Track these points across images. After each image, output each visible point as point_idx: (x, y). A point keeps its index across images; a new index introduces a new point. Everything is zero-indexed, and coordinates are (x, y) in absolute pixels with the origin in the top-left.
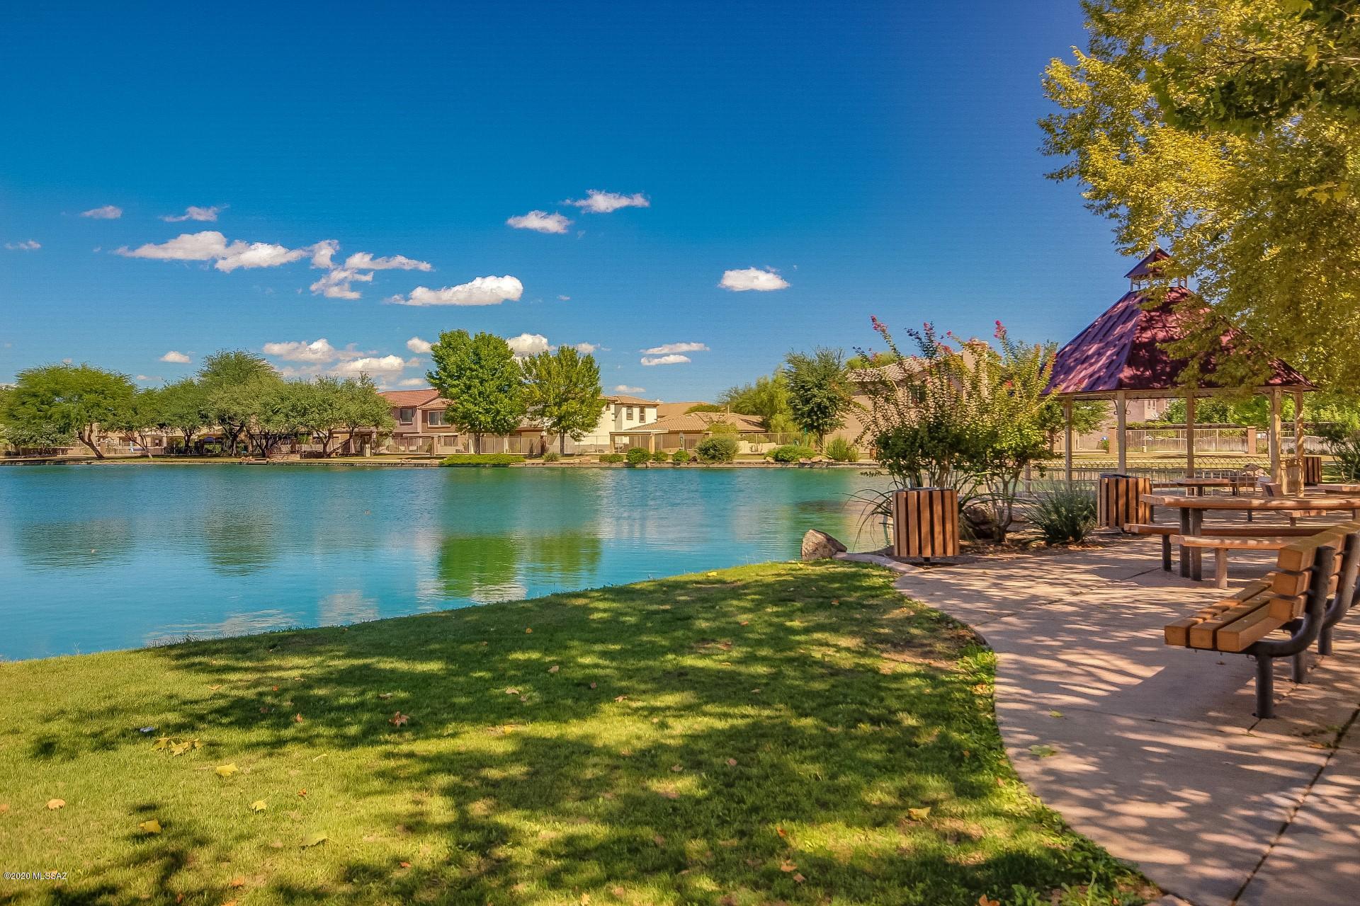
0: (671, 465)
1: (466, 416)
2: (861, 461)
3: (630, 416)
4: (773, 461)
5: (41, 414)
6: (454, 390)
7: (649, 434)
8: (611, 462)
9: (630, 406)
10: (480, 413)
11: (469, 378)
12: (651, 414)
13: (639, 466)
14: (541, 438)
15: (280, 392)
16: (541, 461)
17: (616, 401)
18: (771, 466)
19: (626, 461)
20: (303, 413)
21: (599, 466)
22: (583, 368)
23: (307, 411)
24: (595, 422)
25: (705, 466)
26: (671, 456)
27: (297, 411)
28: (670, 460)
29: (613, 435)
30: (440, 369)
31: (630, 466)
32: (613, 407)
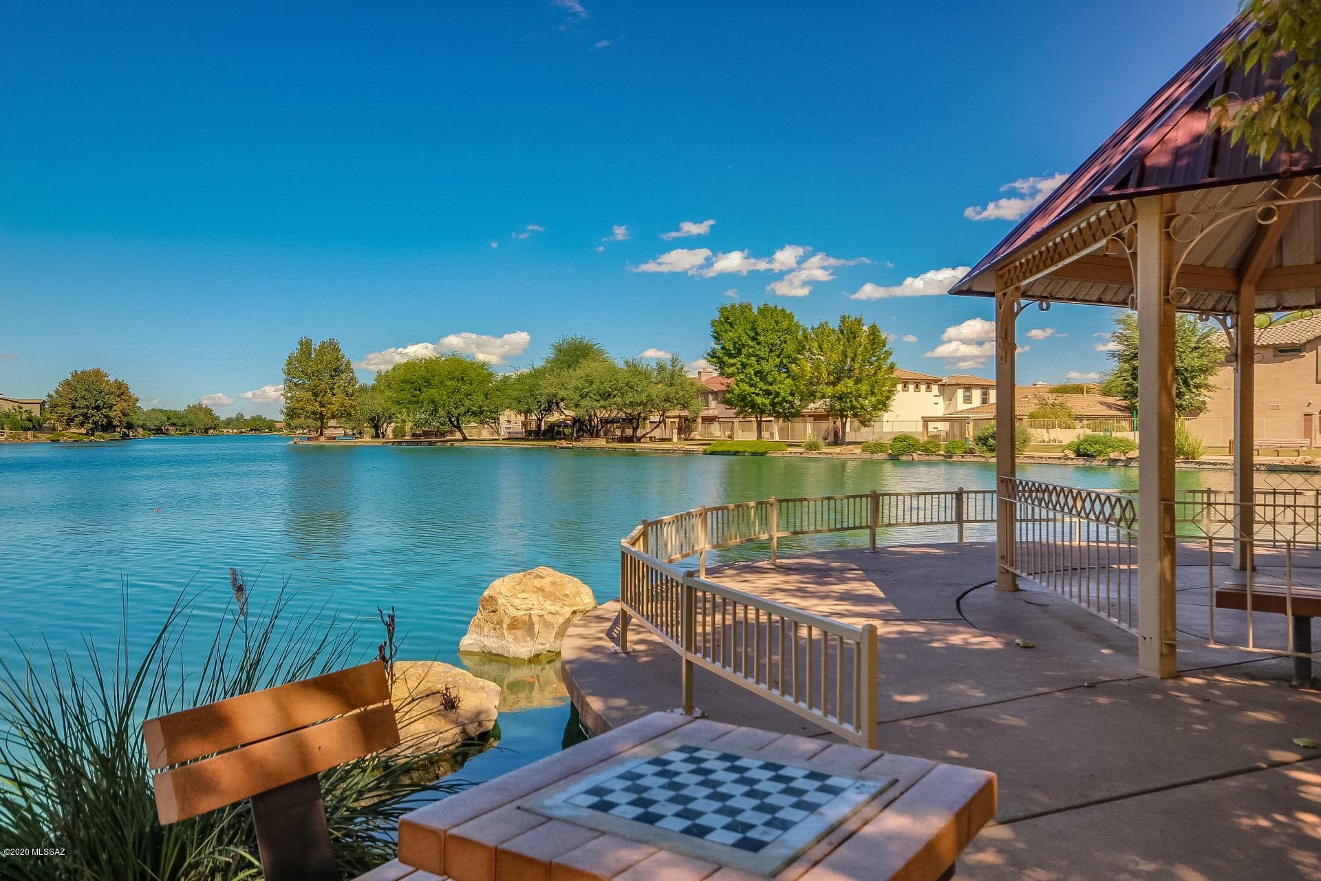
0: (941, 458)
1: (743, 397)
2: (1204, 458)
3: (968, 399)
4: (1072, 455)
5: (415, 399)
6: (731, 369)
7: (969, 419)
8: (872, 453)
9: (968, 388)
10: (758, 395)
11: (746, 356)
13: (904, 458)
14: (835, 422)
15: (587, 376)
16: (801, 450)
17: (940, 381)
18: (1069, 462)
19: (890, 452)
20: (606, 396)
21: (859, 457)
22: (863, 339)
23: (610, 395)
24: (883, 405)
25: (983, 460)
26: (943, 446)
27: (600, 395)
28: (942, 452)
29: (926, 421)
30: (718, 347)
31: (894, 458)
32: (935, 388)
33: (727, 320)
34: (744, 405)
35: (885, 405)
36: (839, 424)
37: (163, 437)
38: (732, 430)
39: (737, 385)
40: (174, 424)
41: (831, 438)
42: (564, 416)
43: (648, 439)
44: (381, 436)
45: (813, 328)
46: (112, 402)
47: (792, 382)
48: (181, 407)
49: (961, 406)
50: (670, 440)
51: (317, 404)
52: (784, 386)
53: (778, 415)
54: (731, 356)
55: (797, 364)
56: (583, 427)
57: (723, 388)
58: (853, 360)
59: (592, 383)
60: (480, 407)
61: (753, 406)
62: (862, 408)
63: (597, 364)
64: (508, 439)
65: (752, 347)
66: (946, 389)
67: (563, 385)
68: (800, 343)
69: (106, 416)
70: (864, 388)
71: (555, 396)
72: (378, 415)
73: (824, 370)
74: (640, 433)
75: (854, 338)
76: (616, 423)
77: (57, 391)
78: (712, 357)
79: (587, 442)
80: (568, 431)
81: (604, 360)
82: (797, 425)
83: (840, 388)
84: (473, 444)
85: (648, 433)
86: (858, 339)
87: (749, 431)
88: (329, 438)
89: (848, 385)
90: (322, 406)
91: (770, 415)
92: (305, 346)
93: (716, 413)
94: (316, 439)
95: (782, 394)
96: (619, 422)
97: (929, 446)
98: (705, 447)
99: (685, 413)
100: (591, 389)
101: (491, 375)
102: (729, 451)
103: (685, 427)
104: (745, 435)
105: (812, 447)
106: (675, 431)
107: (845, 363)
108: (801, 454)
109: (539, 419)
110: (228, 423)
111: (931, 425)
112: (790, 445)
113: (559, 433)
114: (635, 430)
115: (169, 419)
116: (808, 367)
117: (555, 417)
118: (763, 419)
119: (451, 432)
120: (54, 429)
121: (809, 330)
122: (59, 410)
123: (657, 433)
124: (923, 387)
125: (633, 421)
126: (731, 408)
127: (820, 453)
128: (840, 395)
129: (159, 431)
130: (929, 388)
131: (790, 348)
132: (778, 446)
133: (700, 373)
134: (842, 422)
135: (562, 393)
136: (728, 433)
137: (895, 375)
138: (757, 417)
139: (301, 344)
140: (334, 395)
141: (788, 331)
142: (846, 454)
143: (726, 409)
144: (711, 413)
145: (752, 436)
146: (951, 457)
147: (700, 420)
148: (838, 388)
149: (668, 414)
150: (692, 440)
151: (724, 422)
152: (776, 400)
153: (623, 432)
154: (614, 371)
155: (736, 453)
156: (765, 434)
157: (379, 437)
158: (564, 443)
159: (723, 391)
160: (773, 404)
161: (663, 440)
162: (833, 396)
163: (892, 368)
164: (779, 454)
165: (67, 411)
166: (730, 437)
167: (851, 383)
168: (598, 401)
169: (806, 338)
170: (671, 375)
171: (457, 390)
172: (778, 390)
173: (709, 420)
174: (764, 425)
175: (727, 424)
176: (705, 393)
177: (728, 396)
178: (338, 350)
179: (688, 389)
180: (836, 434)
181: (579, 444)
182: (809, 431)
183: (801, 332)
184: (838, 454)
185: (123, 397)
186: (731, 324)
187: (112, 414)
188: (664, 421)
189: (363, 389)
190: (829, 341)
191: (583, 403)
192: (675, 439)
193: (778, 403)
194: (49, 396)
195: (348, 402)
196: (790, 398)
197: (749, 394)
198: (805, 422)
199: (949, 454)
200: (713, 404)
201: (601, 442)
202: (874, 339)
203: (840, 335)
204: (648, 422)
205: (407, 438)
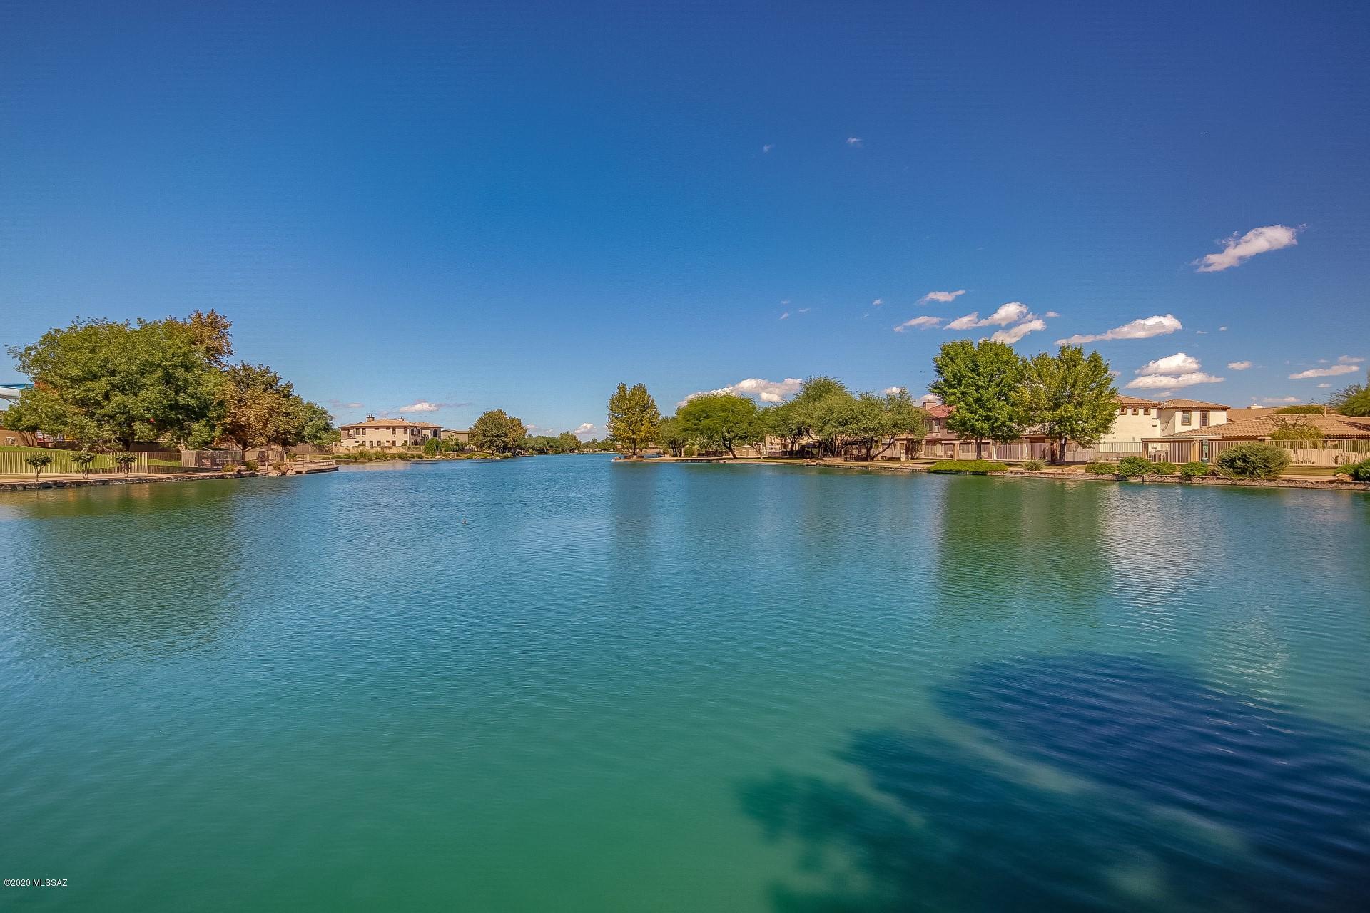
0: (1177, 480)
1: (963, 423)
3: (1186, 421)
4: (1349, 480)
6: (952, 398)
7: (1192, 440)
8: (1097, 474)
9: (1186, 411)
11: (967, 387)
12: (1217, 419)
13: (1133, 479)
14: (1052, 444)
15: (829, 407)
16: (1022, 470)
17: (1159, 404)
18: (1344, 487)
19: (1117, 472)
20: (844, 423)
21: (1083, 478)
22: (1084, 367)
23: (847, 422)
24: (1105, 427)
25: (1230, 483)
26: (1178, 468)
27: (839, 422)
28: (1177, 474)
29: (1145, 442)
30: (941, 380)
31: (1122, 479)
32: (1153, 412)
33: (949, 355)
34: (964, 429)
35: (1106, 428)
36: (1057, 445)
37: (544, 455)
38: (953, 450)
39: (958, 411)
40: (551, 447)
41: (1048, 458)
42: (811, 440)
43: (880, 459)
44: (678, 454)
45: (1032, 359)
46: (508, 432)
47: (1011, 408)
48: (557, 436)
49: (1179, 428)
50: (899, 459)
51: (631, 432)
52: (1003, 412)
53: (996, 438)
54: (952, 387)
55: (1016, 392)
56: (827, 448)
57: (945, 415)
58: (1073, 386)
59: (832, 413)
60: (745, 433)
61: (973, 430)
62: (1083, 430)
63: (838, 397)
64: (769, 457)
65: (972, 378)
66: (1164, 412)
67: (809, 415)
68: (1019, 372)
69: (504, 442)
70: (1085, 411)
71: (803, 423)
72: (675, 439)
73: (1043, 395)
74: (873, 452)
75: (1075, 366)
76: (855, 444)
77: (475, 425)
78: (935, 388)
79: (829, 461)
80: (815, 451)
81: (844, 394)
82: (1014, 447)
83: (1060, 412)
84: (741, 462)
85: (880, 453)
86: (1078, 367)
87: (969, 451)
88: (639, 457)
89: (1068, 409)
90: (634, 433)
91: (988, 438)
92: (622, 389)
93: (939, 436)
94: (630, 457)
95: (1002, 419)
96: (857, 444)
97: (1162, 468)
98: (929, 466)
99: (912, 436)
100: (831, 417)
101: (754, 407)
102: (951, 470)
103: (911, 448)
104: (966, 456)
105: (1032, 467)
106: (903, 451)
107: (1065, 389)
108: (1022, 473)
109: (792, 442)
110: (587, 445)
111: (1151, 445)
112: (1010, 465)
113: (808, 453)
114: (869, 451)
115: (548, 443)
116: (1027, 394)
117: (805, 440)
118: (983, 441)
119: (726, 452)
120: (472, 450)
121: (1029, 361)
122: (476, 438)
123: (888, 453)
124: (1141, 411)
125: (868, 443)
126: (953, 432)
127: (1041, 473)
128: (1060, 419)
129: (542, 451)
130: (1147, 412)
131: (1009, 377)
132: (997, 465)
133: (924, 403)
134: (1061, 444)
135: (808, 421)
136: (949, 453)
137: (1116, 400)
138: (976, 440)
139: (619, 388)
140: (642, 425)
141: (1007, 362)
142: (1069, 474)
143: (948, 433)
144: (934, 436)
145: (972, 456)
146: (1189, 479)
147: (924, 443)
148: (1058, 412)
149: (896, 437)
150: (917, 459)
151: (946, 444)
152: (996, 425)
153: (860, 452)
154: (851, 402)
155: (958, 472)
156: (984, 454)
157: (676, 456)
158: (810, 462)
159: (946, 417)
160: (992, 429)
161: (892, 459)
162: (1053, 420)
163: (1113, 391)
164: (999, 473)
165: (480, 438)
166: (951, 456)
167: (1071, 407)
168: (837, 427)
169: (1025, 367)
170: (900, 405)
171: (726, 420)
172: (997, 415)
173: (933, 442)
174: (982, 446)
175: (948, 444)
176: (929, 420)
177: (950, 421)
178: (644, 391)
179: (914, 416)
180: (1053, 454)
181: (822, 462)
182: (1026, 451)
183: (1020, 363)
184: (1060, 474)
185: (514, 428)
186: (951, 359)
187: (507, 440)
188: (894, 443)
189: (665, 421)
190: (1048, 370)
191: (825, 428)
192: (903, 459)
193: (997, 427)
194: (470, 428)
195: (652, 429)
196: (1008, 423)
197: (969, 420)
198: (1022, 443)
199: (1186, 476)
200: (936, 428)
201: (839, 461)
202: (1095, 366)
203: (1060, 363)
204: (880, 444)
205: (695, 457)
